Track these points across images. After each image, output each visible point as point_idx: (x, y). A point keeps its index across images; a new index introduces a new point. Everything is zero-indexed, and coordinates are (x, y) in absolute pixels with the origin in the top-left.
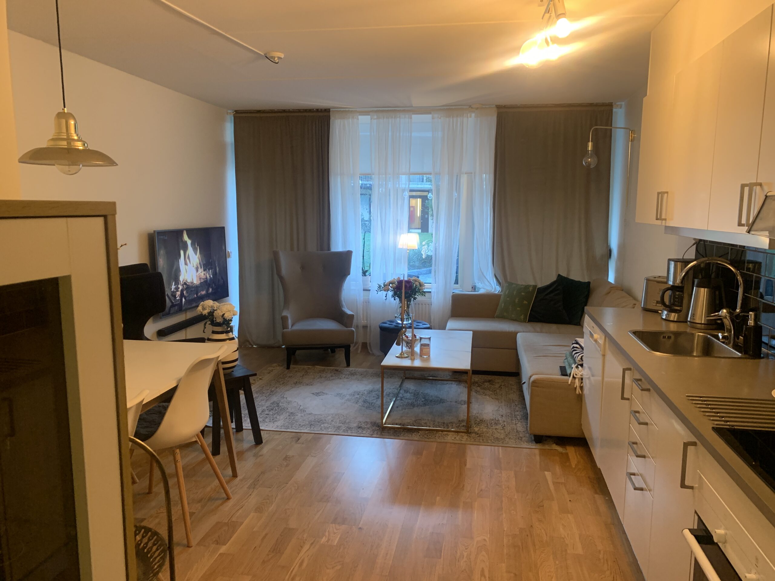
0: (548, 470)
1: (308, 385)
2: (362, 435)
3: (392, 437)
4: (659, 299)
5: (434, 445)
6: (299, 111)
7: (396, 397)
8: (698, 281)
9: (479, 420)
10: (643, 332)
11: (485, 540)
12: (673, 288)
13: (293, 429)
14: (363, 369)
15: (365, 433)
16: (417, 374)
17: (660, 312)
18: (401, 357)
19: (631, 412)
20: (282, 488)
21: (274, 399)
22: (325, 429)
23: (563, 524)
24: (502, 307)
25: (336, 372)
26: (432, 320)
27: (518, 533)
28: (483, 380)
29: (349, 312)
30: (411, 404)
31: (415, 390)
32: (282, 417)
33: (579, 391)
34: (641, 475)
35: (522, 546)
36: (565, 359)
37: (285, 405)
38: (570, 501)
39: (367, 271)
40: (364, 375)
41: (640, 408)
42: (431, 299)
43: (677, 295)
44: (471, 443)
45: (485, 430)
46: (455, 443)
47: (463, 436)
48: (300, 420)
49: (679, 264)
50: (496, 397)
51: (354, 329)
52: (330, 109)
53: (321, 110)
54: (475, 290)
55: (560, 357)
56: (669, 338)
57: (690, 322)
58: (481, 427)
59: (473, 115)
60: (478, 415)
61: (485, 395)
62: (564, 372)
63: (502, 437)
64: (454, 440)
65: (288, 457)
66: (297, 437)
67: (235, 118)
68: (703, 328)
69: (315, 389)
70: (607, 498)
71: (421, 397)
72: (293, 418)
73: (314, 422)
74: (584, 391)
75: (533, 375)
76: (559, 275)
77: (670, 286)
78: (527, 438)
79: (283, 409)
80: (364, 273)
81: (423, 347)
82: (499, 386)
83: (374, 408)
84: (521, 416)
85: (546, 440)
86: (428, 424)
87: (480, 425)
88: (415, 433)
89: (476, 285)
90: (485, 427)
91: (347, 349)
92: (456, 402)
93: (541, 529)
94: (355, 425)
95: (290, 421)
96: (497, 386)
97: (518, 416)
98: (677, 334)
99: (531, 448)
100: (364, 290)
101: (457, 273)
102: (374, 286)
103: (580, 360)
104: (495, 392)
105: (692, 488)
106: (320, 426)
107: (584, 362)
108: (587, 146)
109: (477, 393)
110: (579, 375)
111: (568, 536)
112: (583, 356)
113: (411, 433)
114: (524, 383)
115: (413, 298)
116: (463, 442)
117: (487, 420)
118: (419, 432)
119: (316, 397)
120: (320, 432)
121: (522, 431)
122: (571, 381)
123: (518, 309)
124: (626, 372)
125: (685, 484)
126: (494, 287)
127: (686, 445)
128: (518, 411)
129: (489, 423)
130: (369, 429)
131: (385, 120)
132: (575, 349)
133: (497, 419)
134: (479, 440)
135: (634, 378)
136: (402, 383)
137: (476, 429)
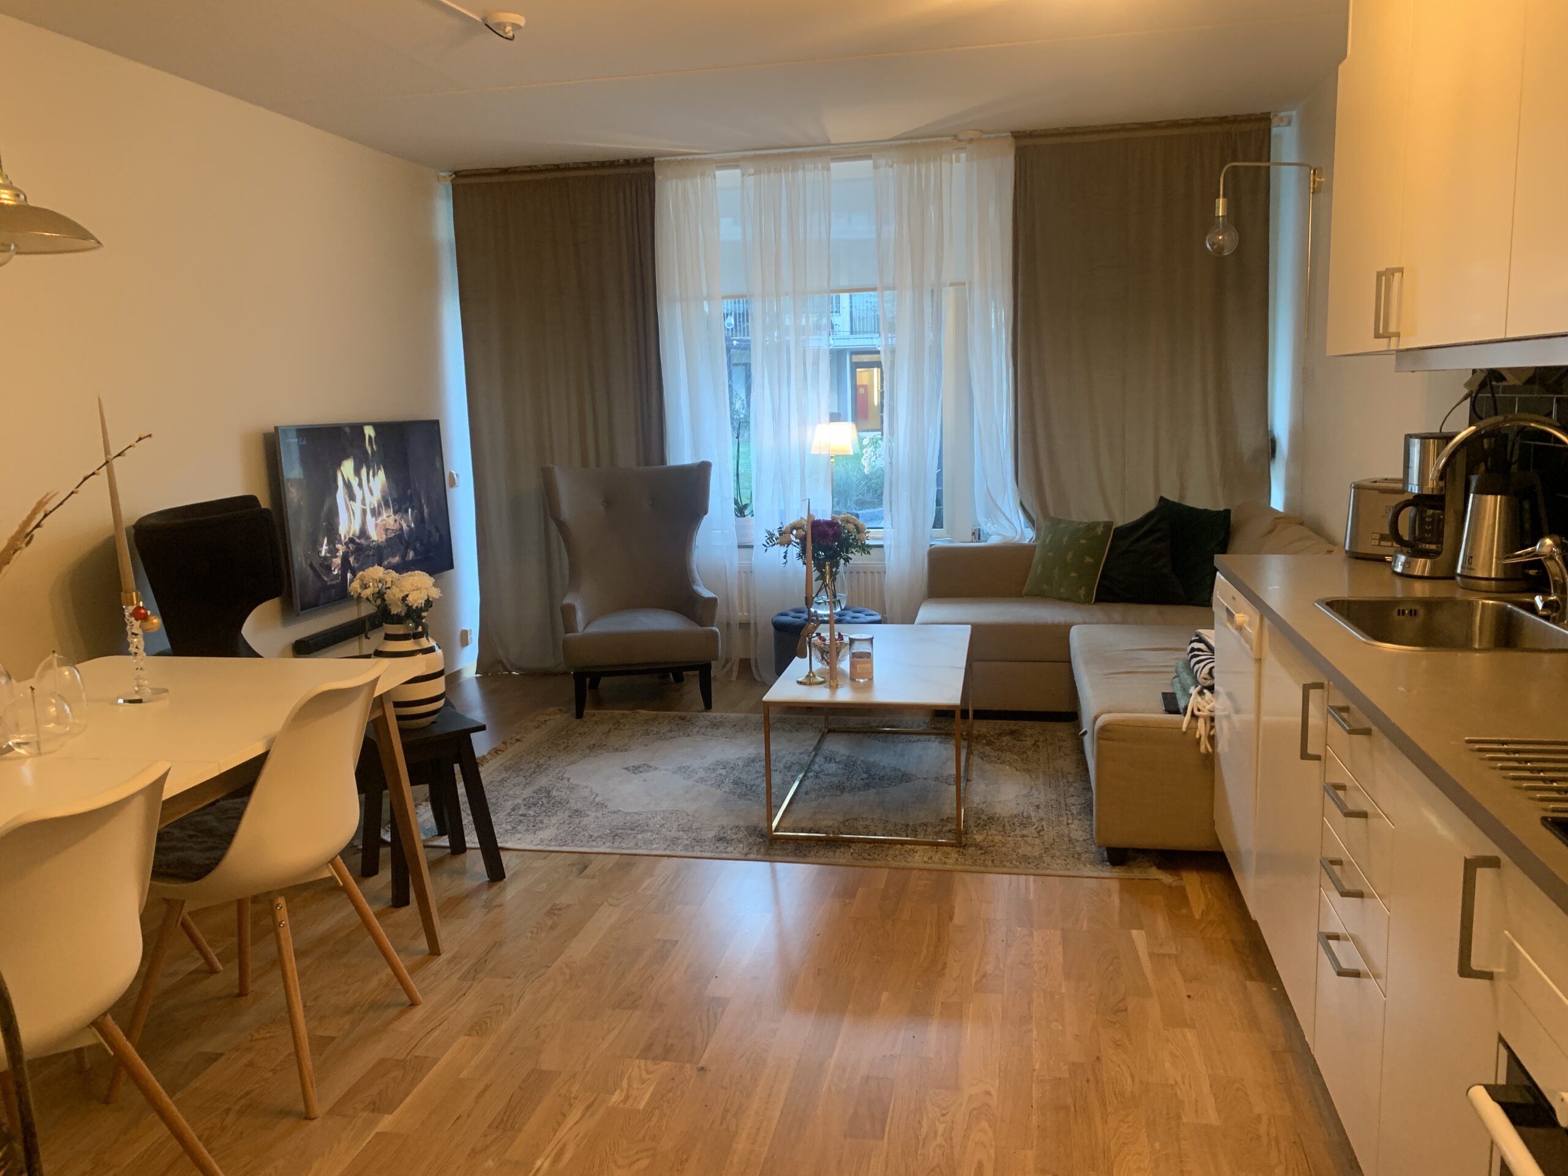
0: (1140, 928)
1: (617, 750)
2: (724, 855)
3: (790, 859)
4: (1387, 531)
5: (884, 874)
6: (589, 166)
7: (806, 772)
8: (1478, 480)
9: (985, 818)
10: (1349, 603)
11: (988, 1093)
12: (1419, 501)
13: (576, 845)
14: (738, 715)
15: (732, 852)
16: (853, 721)
17: (1388, 559)
18: (809, 681)
19: (1324, 787)
20: (537, 978)
21: (543, 781)
22: (645, 844)
23: (1172, 1053)
24: (1039, 571)
25: (680, 722)
26: (887, 607)
27: (1067, 1076)
28: (998, 731)
29: (706, 593)
30: (838, 787)
31: (848, 756)
32: (554, 820)
33: (1206, 747)
34: (1354, 939)
35: (1075, 1106)
36: (1174, 678)
37: (563, 793)
38: (1189, 996)
39: (746, 506)
40: (739, 727)
41: (1346, 776)
42: (884, 561)
43: (1429, 517)
44: (967, 867)
45: (997, 838)
46: (929, 870)
47: (948, 854)
48: (593, 826)
49: (1432, 444)
50: (1026, 767)
51: (717, 630)
52: (652, 158)
53: (636, 160)
54: (979, 539)
55: (1163, 672)
56: (1414, 613)
57: (1460, 575)
58: (990, 833)
59: (963, 156)
60: (985, 805)
61: (1001, 763)
62: (1171, 705)
63: (1037, 854)
64: (927, 863)
65: (558, 907)
66: (582, 863)
67: (455, 188)
68: (1493, 589)
69: (634, 757)
70: (1275, 989)
71: (860, 770)
72: (577, 821)
73: (622, 829)
74: (1217, 746)
75: (1102, 713)
76: (1162, 499)
77: (1411, 497)
78: (1092, 856)
79: (561, 803)
80: (741, 510)
81: (856, 659)
82: (1033, 742)
83: (755, 796)
84: (1079, 807)
85: (1135, 859)
86: (872, 829)
87: (987, 827)
88: (842, 850)
89: (981, 528)
90: (999, 832)
91: (704, 670)
92: (937, 779)
93: (1119, 1066)
94: (711, 834)
95: (571, 829)
96: (1029, 742)
97: (1073, 807)
98: (1431, 605)
99: (1100, 876)
100: (740, 547)
101: (939, 502)
102: (759, 538)
103: (1207, 676)
104: (1025, 756)
105: (1489, 976)
106: (635, 837)
107: (1216, 682)
108: (1213, 207)
109: (985, 759)
110: (1206, 710)
111: (1184, 1083)
112: (1213, 667)
113: (834, 849)
114: (1085, 733)
115: (844, 559)
116: (948, 867)
117: (1004, 818)
118: (850, 847)
119: (633, 775)
120: (634, 851)
121: (1081, 840)
122: (1189, 723)
123: (1073, 574)
124: (1312, 691)
125: (1471, 968)
126: (1019, 531)
127: (1471, 866)
128: (1072, 796)
129: (1007, 824)
130: (740, 842)
131: (772, 174)
132: (1196, 653)
133: (1025, 814)
134: (984, 861)
135: (1330, 704)
136: (820, 742)
137: (979, 838)
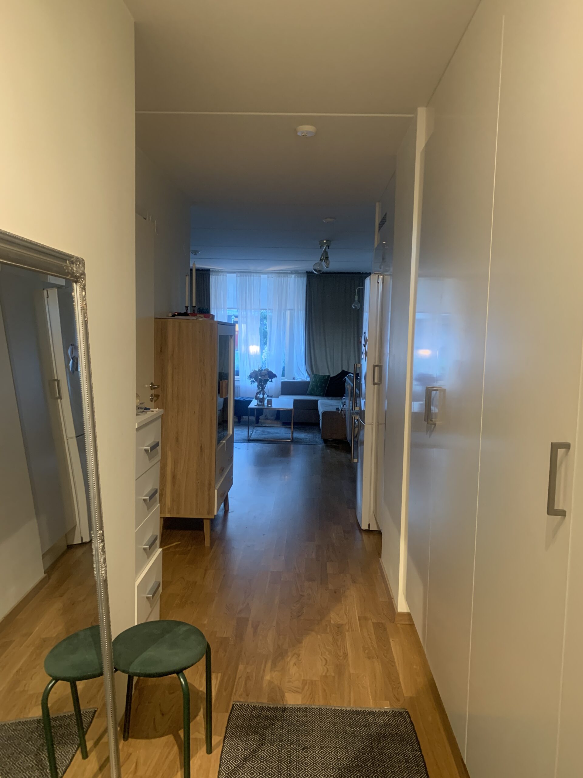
2: (238, 442)
24: (311, 388)
30: (261, 434)
33: (344, 417)
52: (209, 270)
53: (205, 270)
54: (295, 380)
58: (298, 440)
59: (293, 276)
60: (297, 437)
61: (301, 431)
62: (338, 409)
63: (309, 442)
71: (266, 432)
75: (323, 410)
76: (343, 370)
81: (268, 401)
85: (329, 442)
86: (271, 439)
89: (295, 376)
101: (284, 369)
103: (344, 402)
109: (297, 431)
110: (344, 409)
113: (263, 442)
117: (302, 438)
121: (318, 441)
122: (340, 412)
123: (320, 389)
126: (306, 377)
130: (241, 441)
133: (306, 438)
134: (297, 443)
